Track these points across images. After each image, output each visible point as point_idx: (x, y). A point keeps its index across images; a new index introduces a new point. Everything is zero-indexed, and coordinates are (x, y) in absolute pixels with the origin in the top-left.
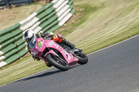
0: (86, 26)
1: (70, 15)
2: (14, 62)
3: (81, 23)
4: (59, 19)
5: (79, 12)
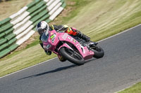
0: (78, 20)
1: (61, 9)
3: (72, 17)
4: (50, 13)
5: (70, 6)
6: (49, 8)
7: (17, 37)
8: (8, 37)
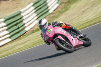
0: (69, 13)
1: (58, 5)
2: (16, 39)
4: (49, 8)
5: (64, 3)
6: (49, 5)
7: (26, 25)
8: (19, 25)
